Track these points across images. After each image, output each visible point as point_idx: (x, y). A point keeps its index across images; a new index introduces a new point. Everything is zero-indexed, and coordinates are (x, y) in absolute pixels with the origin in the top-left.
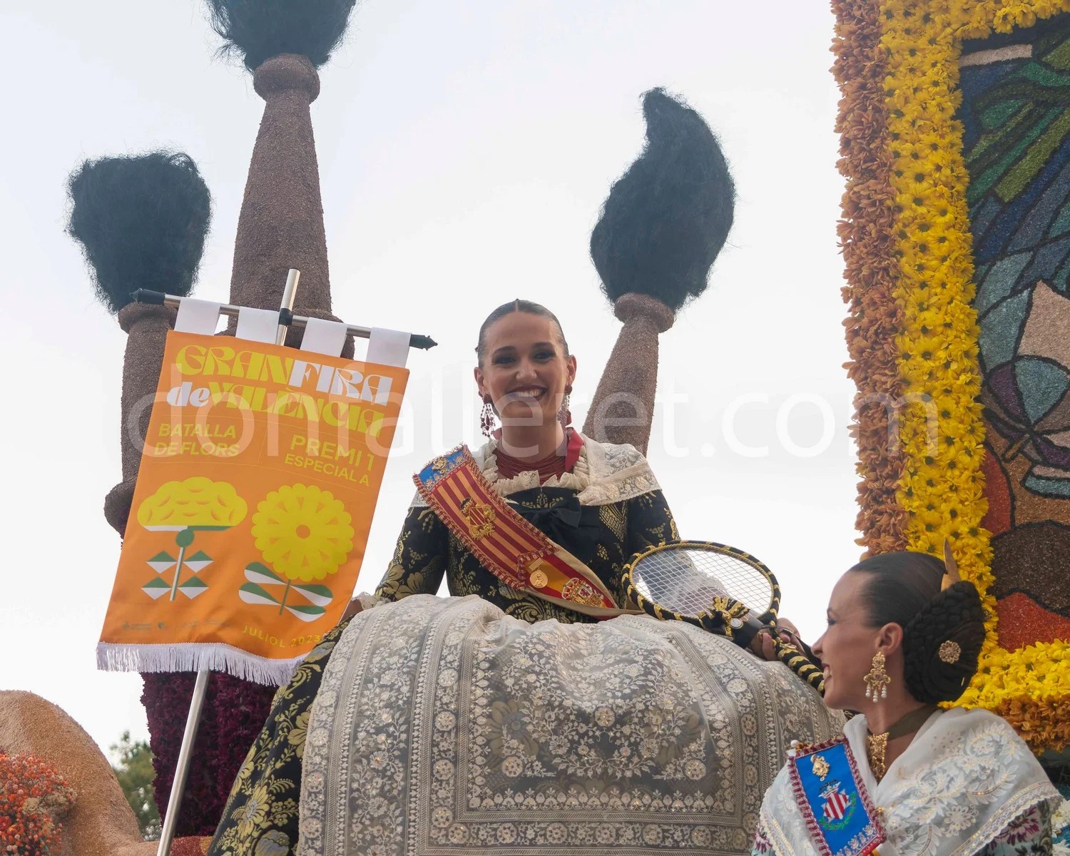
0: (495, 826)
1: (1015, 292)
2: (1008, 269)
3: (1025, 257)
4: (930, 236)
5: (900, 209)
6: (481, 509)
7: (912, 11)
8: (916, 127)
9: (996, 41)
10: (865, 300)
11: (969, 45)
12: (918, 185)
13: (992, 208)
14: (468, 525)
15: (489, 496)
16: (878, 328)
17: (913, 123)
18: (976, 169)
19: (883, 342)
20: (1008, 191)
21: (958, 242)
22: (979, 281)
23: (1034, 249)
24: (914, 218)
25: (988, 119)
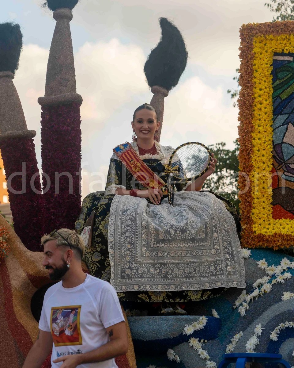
0: (157, 252)
1: (283, 125)
2: (282, 118)
3: (287, 116)
4: (262, 106)
5: (255, 98)
6: (136, 164)
7: (262, 42)
8: (261, 75)
9: (283, 54)
10: (245, 122)
11: (276, 54)
12: (260, 91)
13: (279, 101)
14: (132, 167)
15: (139, 160)
16: (248, 131)
17: (260, 74)
18: (275, 89)
19: (249, 135)
20: (284, 96)
21: (270, 109)
22: (274, 120)
23: (289, 114)
24: (259, 101)
25: (279, 75)
